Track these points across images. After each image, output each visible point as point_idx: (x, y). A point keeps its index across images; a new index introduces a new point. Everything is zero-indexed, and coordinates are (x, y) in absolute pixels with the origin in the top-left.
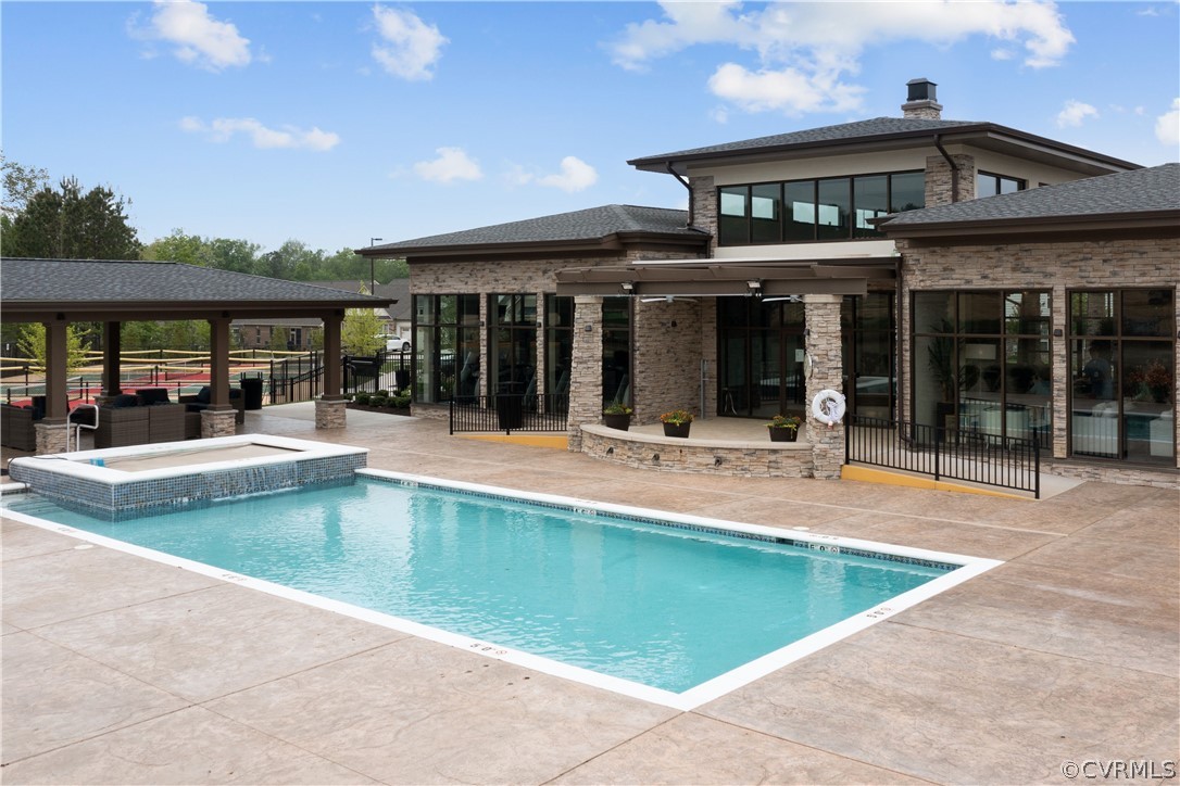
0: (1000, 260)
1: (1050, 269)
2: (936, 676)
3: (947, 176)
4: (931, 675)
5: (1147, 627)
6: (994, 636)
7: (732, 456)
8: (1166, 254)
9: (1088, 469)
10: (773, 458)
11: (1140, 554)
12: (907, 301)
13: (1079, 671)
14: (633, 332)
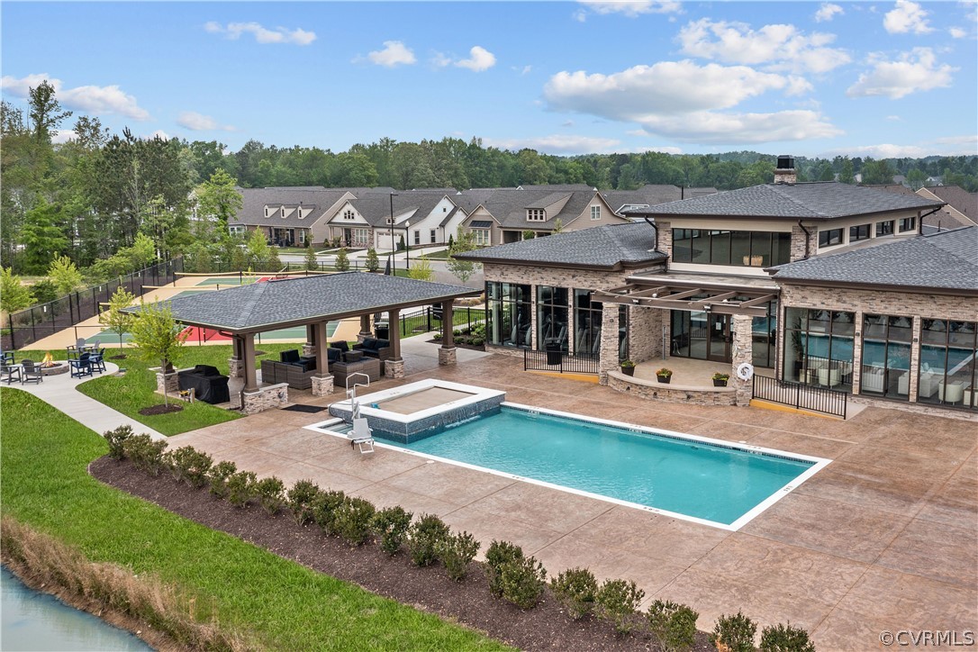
0: (831, 295)
1: (855, 303)
2: (814, 516)
3: (803, 237)
4: (811, 515)
5: (887, 492)
6: (832, 498)
7: (695, 395)
8: (910, 301)
9: (869, 400)
10: (716, 396)
11: (888, 454)
12: (782, 312)
13: (862, 512)
14: (628, 315)
